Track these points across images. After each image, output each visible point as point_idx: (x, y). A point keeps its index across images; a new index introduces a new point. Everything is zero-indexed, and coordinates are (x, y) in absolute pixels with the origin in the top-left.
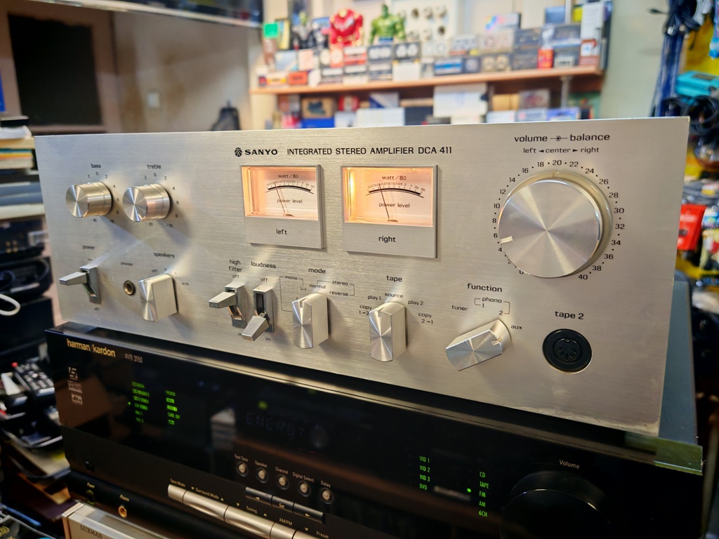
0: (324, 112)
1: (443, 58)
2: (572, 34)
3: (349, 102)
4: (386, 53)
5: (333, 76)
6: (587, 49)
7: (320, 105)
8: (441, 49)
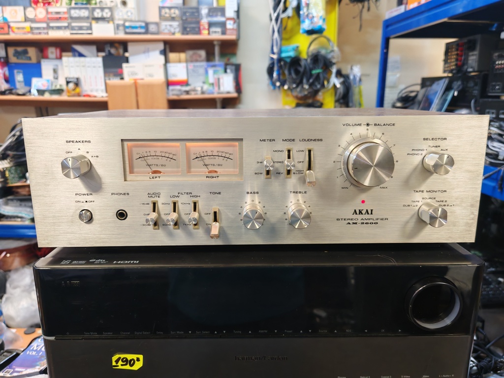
0: (30, 58)
1: (131, 21)
2: (219, 14)
3: (52, 52)
4: (84, 13)
5: (38, 28)
6: (230, 24)
7: (26, 52)
8: (129, 14)
